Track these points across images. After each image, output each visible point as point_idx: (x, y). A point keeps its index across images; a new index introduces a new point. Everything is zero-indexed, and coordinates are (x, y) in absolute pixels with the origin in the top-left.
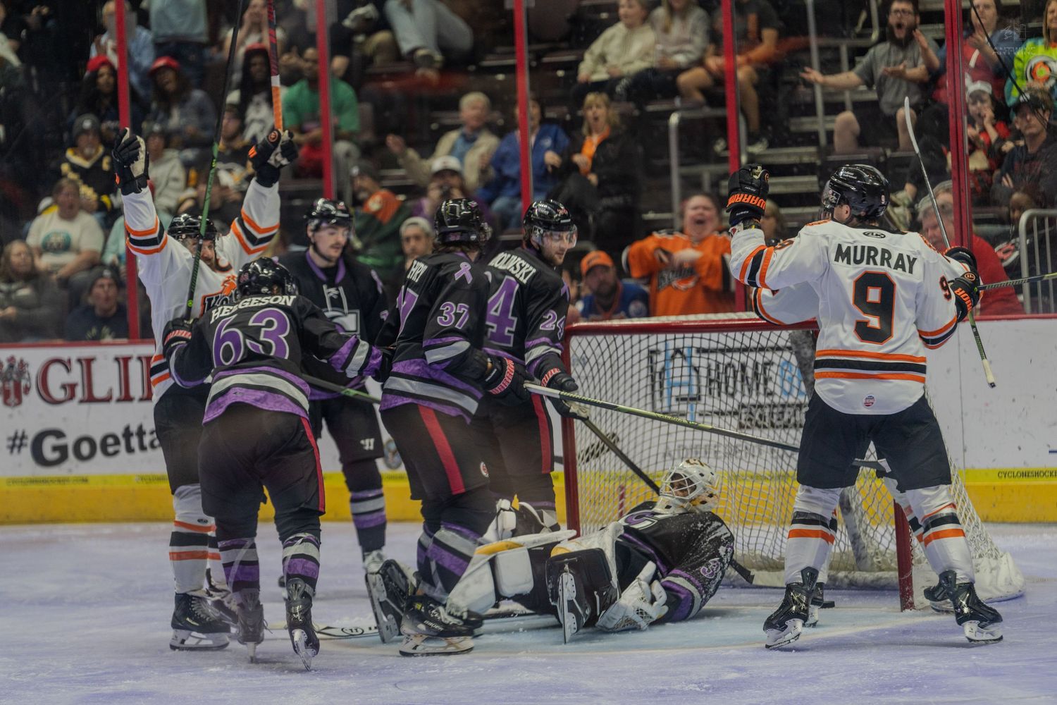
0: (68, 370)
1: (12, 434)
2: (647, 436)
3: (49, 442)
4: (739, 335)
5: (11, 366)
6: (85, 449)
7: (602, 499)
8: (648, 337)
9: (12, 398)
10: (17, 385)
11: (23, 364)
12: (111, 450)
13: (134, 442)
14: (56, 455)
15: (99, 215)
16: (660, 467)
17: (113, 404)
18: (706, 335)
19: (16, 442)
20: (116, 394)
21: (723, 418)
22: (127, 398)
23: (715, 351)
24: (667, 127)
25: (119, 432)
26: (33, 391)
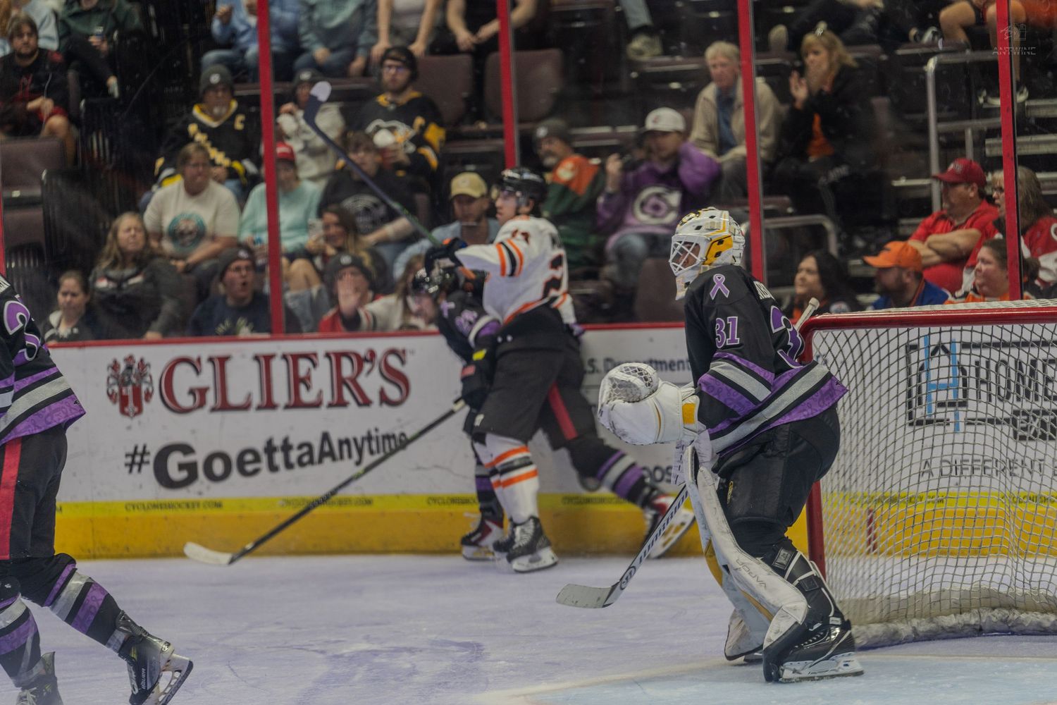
0: (198, 372)
1: (131, 450)
2: (908, 450)
3: (175, 459)
4: (1017, 328)
5: (129, 368)
6: (218, 467)
7: (852, 527)
8: (908, 330)
9: (131, 406)
10: (137, 391)
11: (143, 365)
12: (249, 468)
13: (279, 458)
14: (184, 474)
15: (232, 183)
16: (923, 487)
17: (252, 412)
18: (978, 328)
19: (135, 459)
20: (256, 400)
21: (999, 427)
22: (269, 405)
23: (988, 345)
24: (924, 73)
25: (260, 447)
26: (156, 397)
